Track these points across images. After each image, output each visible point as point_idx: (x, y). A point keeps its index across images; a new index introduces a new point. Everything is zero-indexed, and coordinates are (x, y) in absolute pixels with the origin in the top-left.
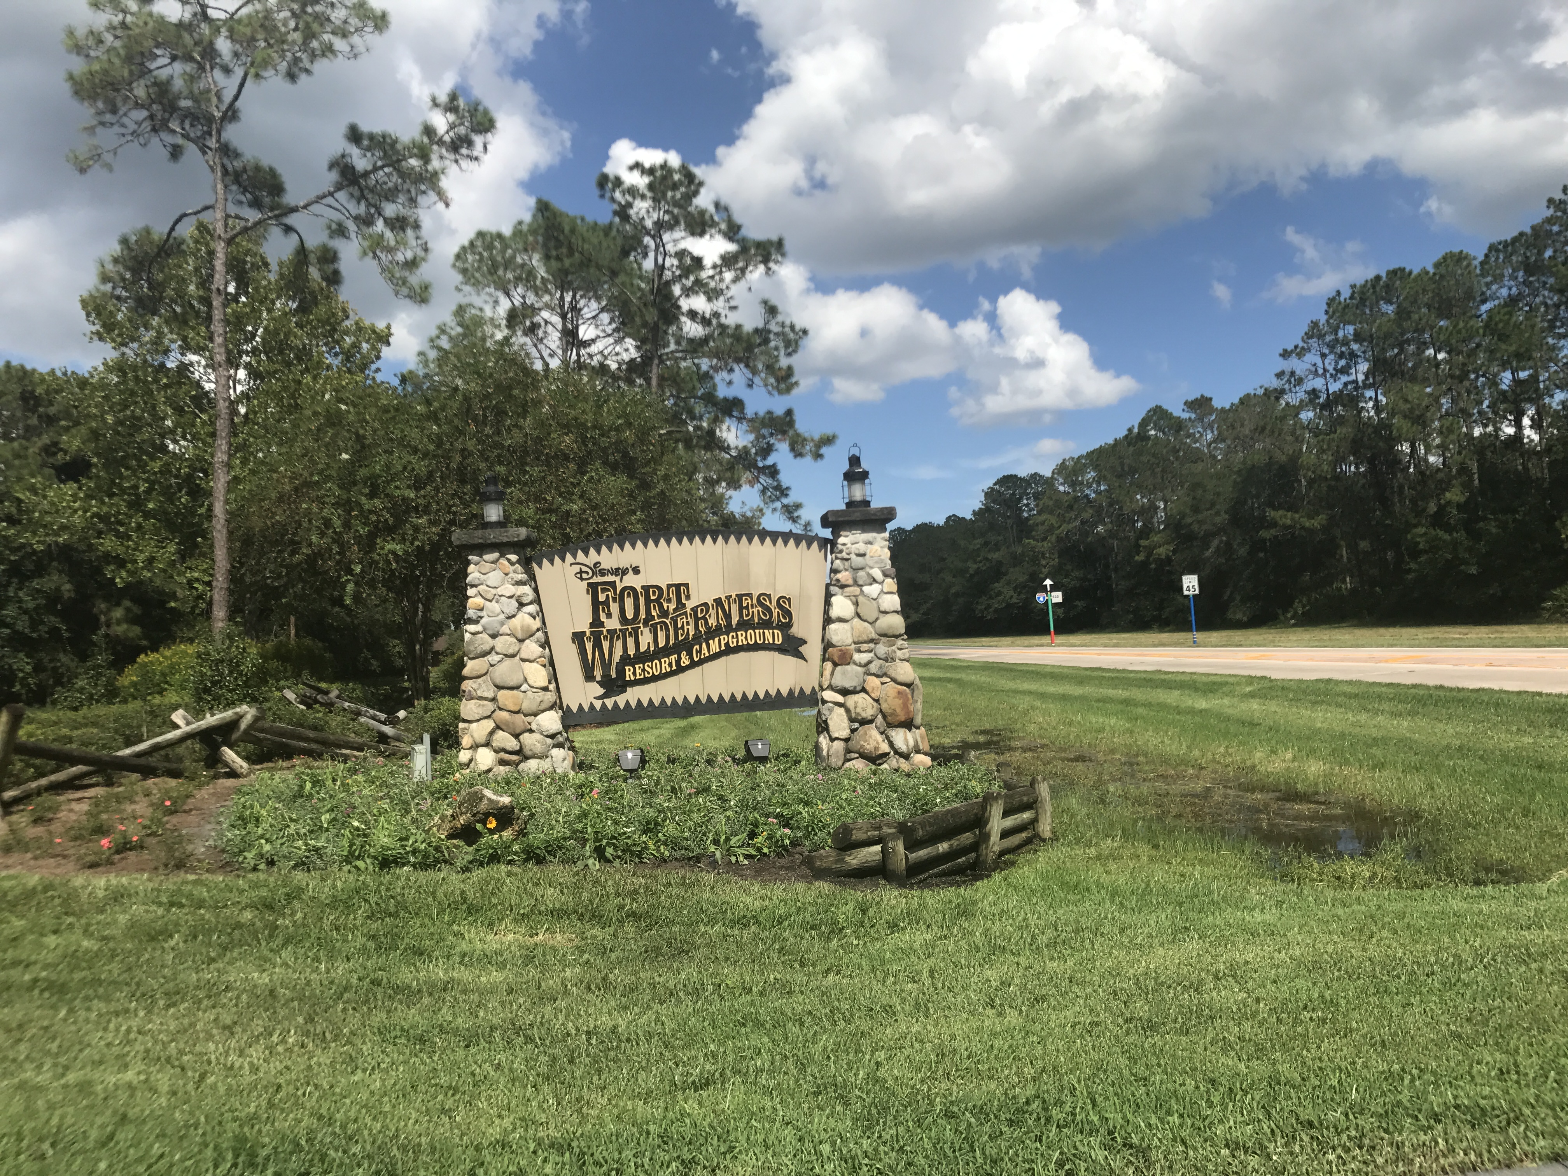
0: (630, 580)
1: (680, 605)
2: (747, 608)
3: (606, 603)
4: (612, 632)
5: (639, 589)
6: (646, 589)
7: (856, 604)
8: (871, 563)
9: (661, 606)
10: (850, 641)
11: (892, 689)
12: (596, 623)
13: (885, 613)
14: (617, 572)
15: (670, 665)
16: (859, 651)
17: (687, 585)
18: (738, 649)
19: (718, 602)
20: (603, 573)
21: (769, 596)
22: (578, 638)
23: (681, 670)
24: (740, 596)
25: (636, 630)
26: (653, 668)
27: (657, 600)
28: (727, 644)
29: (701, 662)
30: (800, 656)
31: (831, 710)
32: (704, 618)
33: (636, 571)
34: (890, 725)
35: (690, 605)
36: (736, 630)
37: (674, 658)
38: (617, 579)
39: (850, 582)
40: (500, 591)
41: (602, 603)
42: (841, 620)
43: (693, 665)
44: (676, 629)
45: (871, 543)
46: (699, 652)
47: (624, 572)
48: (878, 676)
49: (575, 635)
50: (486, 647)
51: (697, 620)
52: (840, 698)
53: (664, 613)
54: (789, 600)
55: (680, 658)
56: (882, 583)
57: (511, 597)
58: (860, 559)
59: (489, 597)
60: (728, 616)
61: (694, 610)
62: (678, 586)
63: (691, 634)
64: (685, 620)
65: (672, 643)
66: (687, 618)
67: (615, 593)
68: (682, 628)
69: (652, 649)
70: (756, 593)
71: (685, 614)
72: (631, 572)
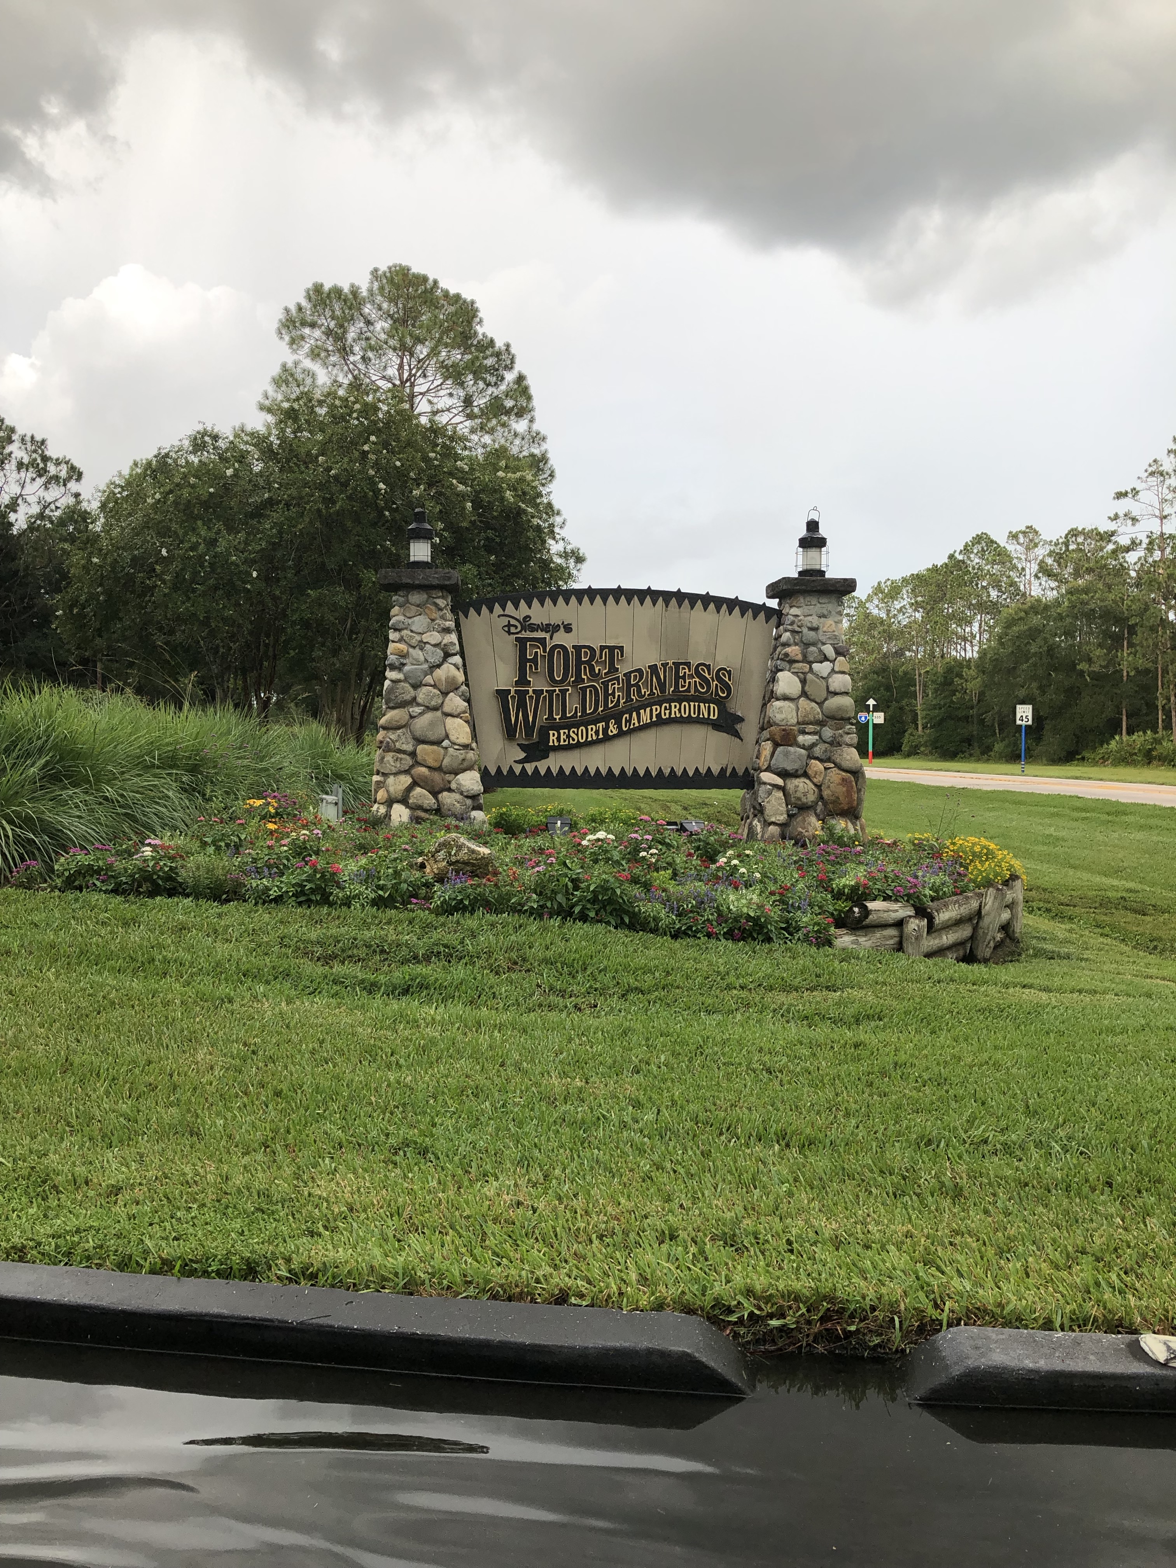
0: (561, 639)
1: (613, 669)
2: (684, 677)
3: (534, 661)
4: (538, 693)
5: (570, 650)
6: (578, 648)
7: (804, 682)
8: (824, 640)
9: (592, 669)
10: (794, 721)
11: (835, 775)
12: (522, 681)
13: (836, 694)
14: (546, 628)
15: (597, 732)
16: (804, 732)
17: (621, 648)
18: (671, 721)
19: (653, 668)
20: (533, 628)
21: (708, 667)
22: (502, 695)
23: (607, 738)
24: (677, 665)
25: (563, 692)
26: (579, 735)
27: (588, 662)
28: (659, 716)
29: (631, 732)
30: (736, 734)
31: (769, 793)
32: (637, 685)
33: (568, 629)
34: (831, 814)
35: (623, 669)
36: (670, 701)
37: (601, 725)
38: (547, 636)
39: (800, 657)
40: (425, 638)
41: (529, 661)
42: (786, 698)
43: (621, 734)
44: (606, 695)
45: (824, 616)
46: (628, 721)
47: (555, 629)
48: (821, 761)
49: (499, 692)
50: (408, 697)
51: (629, 686)
52: (779, 781)
53: (594, 676)
54: (729, 673)
55: (607, 727)
56: (833, 662)
57: (435, 645)
58: (812, 633)
59: (414, 642)
60: (662, 686)
61: (627, 675)
62: (612, 649)
63: (622, 701)
64: (616, 686)
65: (600, 709)
66: (619, 684)
67: (545, 651)
68: (613, 694)
69: (579, 714)
70: (694, 663)
71: (617, 679)
72: (562, 629)
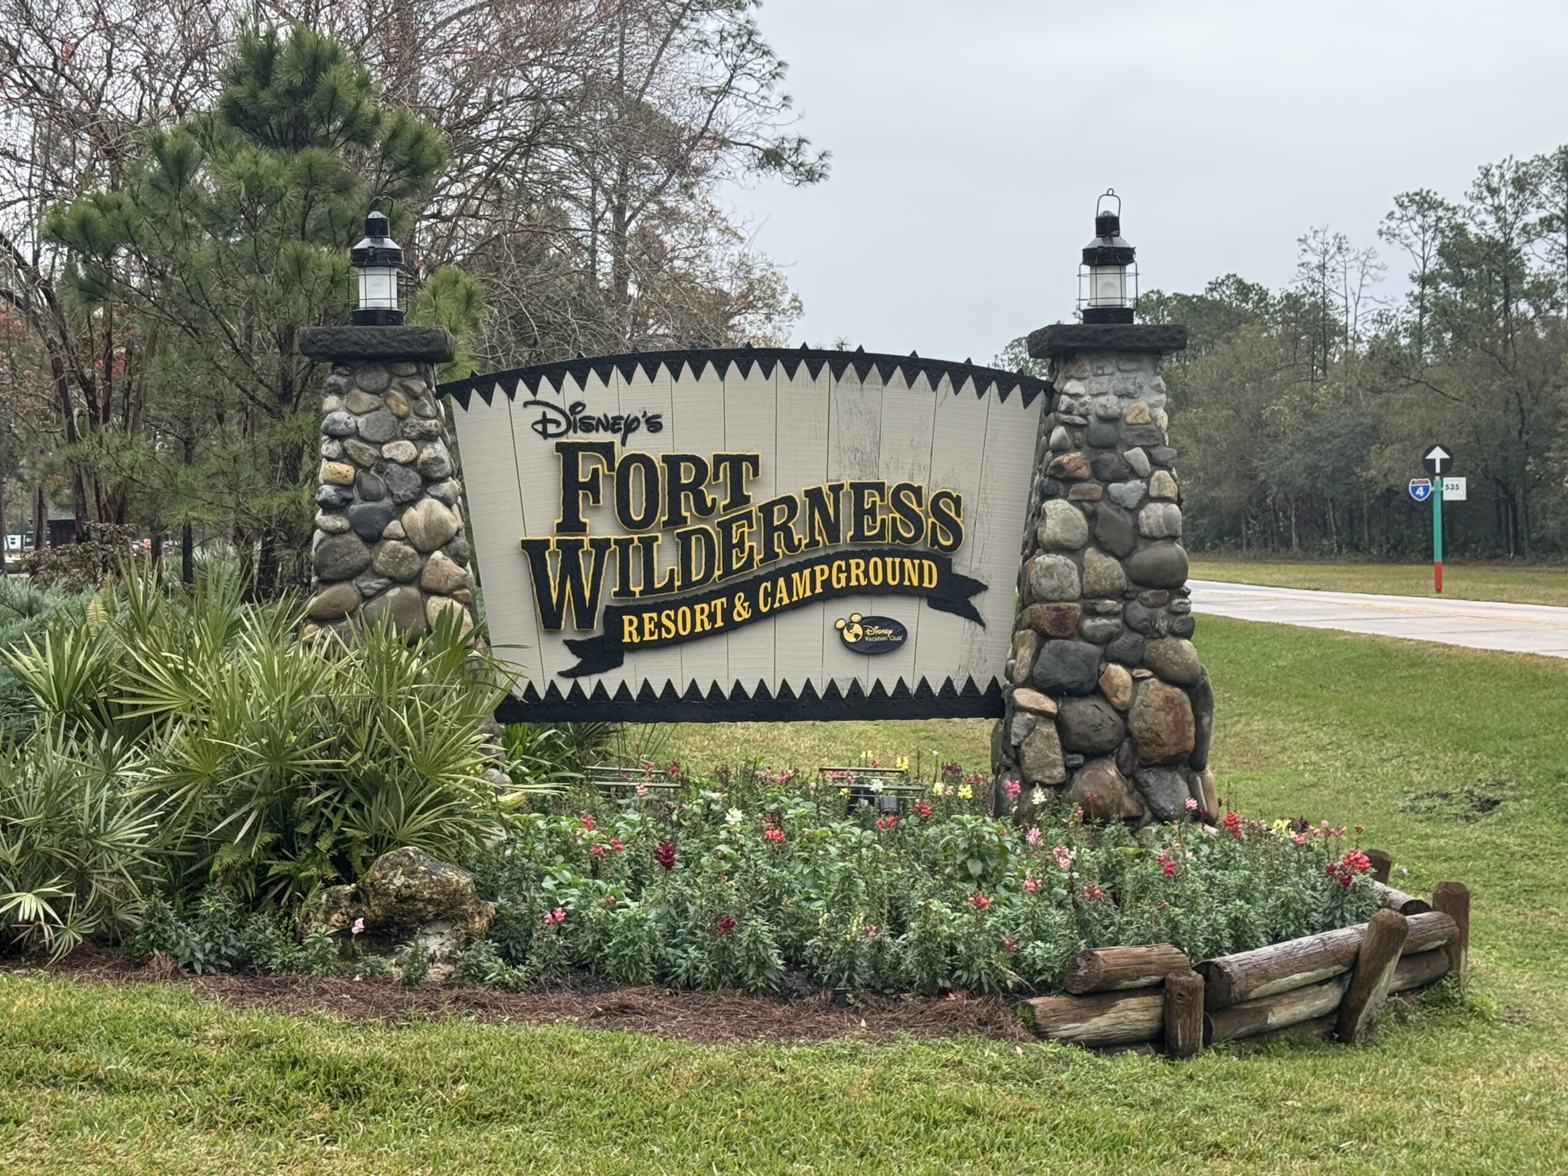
0: (641, 442)
1: (739, 499)
2: (872, 512)
3: (593, 486)
4: (600, 545)
5: (659, 463)
6: (673, 462)
7: (1091, 516)
8: (1126, 435)
9: (700, 498)
10: (1075, 591)
11: (1155, 690)
12: (571, 522)
13: (1151, 539)
15: (712, 617)
16: (1093, 613)
17: (754, 460)
18: (849, 593)
19: (815, 496)
21: (917, 492)
22: (534, 550)
23: (731, 626)
24: (859, 489)
25: (648, 544)
26: (676, 622)
27: (694, 487)
28: (827, 583)
29: (773, 613)
30: (973, 615)
31: (1031, 729)
32: (784, 528)
33: (654, 425)
34: (1149, 764)
35: (759, 495)
36: (846, 556)
37: (719, 603)
38: (616, 438)
39: (1085, 471)
40: (388, 450)
41: (583, 486)
42: (1058, 548)
43: (757, 617)
44: (728, 547)
45: (1129, 395)
46: (771, 595)
47: (631, 425)
48: (1128, 665)
49: (527, 545)
50: (356, 561)
51: (770, 529)
52: (1049, 705)
53: (704, 510)
54: (957, 501)
55: (731, 606)
56: (1146, 479)
57: (405, 465)
58: (1107, 428)
59: (366, 459)
60: (832, 528)
61: (767, 509)
62: (736, 461)
63: (757, 558)
64: (746, 530)
65: (717, 573)
66: (750, 526)
67: (611, 467)
68: (741, 545)
69: (677, 583)
70: (892, 482)
71: (748, 516)
72: (643, 427)
